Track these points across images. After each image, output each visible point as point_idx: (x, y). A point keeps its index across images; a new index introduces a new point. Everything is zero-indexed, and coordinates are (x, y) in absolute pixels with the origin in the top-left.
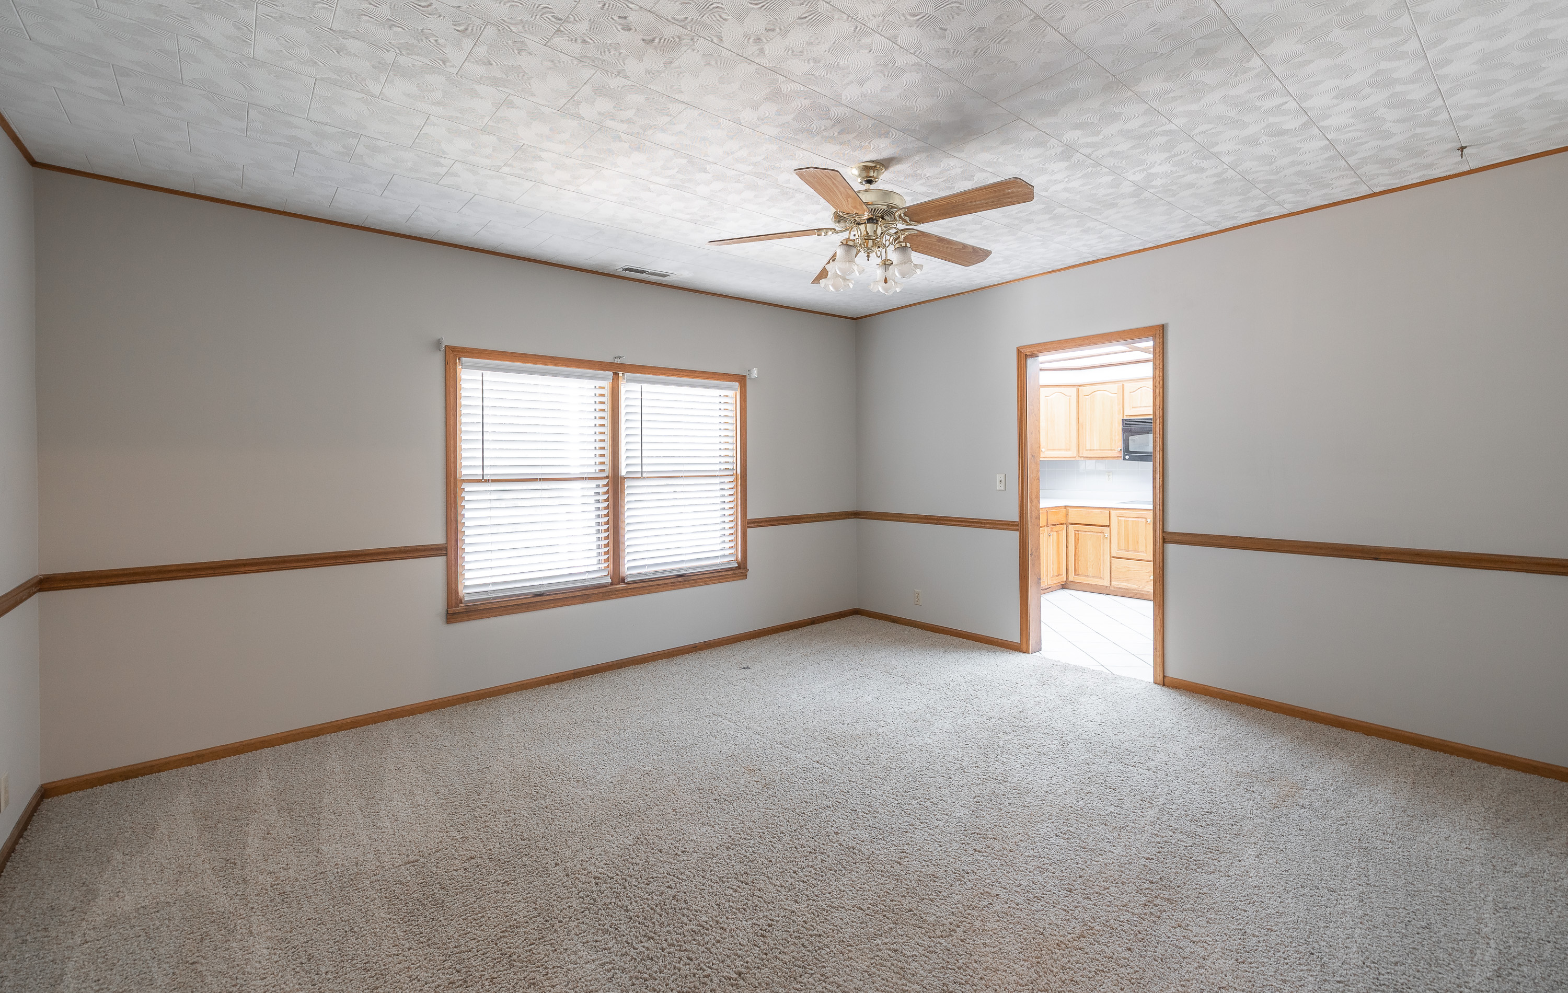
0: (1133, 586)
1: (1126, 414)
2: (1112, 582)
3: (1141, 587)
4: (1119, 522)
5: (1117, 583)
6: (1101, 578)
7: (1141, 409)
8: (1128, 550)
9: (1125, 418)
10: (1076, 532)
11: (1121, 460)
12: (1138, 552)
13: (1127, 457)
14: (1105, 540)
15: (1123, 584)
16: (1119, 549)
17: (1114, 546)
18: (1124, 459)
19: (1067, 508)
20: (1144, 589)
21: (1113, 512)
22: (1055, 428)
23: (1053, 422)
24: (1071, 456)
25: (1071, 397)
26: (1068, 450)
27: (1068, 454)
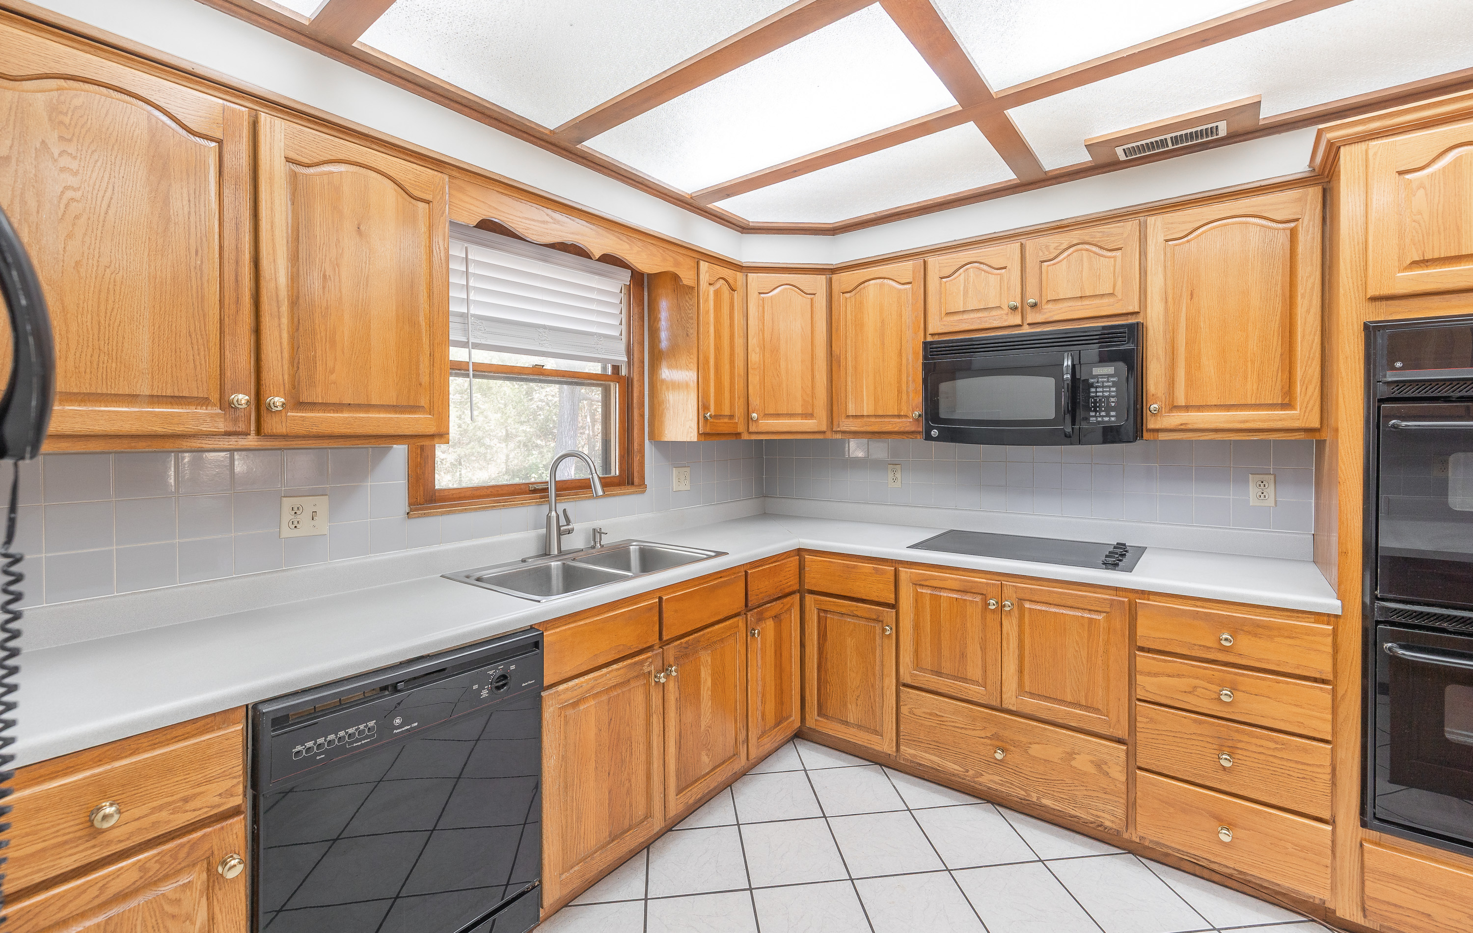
0: (952, 767)
1: (931, 330)
2: (902, 748)
3: (971, 773)
4: (918, 598)
5: (912, 752)
6: (876, 732)
7: (965, 316)
8: (939, 673)
9: (929, 339)
10: (822, 614)
11: (920, 440)
12: (965, 680)
13: (935, 433)
14: (886, 641)
15: (927, 756)
16: (918, 666)
17: (907, 658)
18: (928, 437)
19: (803, 553)
20: (980, 779)
21: (904, 572)
22: (782, 366)
23: (777, 351)
24: (816, 430)
25: (814, 294)
26: (809, 415)
27: (809, 424)
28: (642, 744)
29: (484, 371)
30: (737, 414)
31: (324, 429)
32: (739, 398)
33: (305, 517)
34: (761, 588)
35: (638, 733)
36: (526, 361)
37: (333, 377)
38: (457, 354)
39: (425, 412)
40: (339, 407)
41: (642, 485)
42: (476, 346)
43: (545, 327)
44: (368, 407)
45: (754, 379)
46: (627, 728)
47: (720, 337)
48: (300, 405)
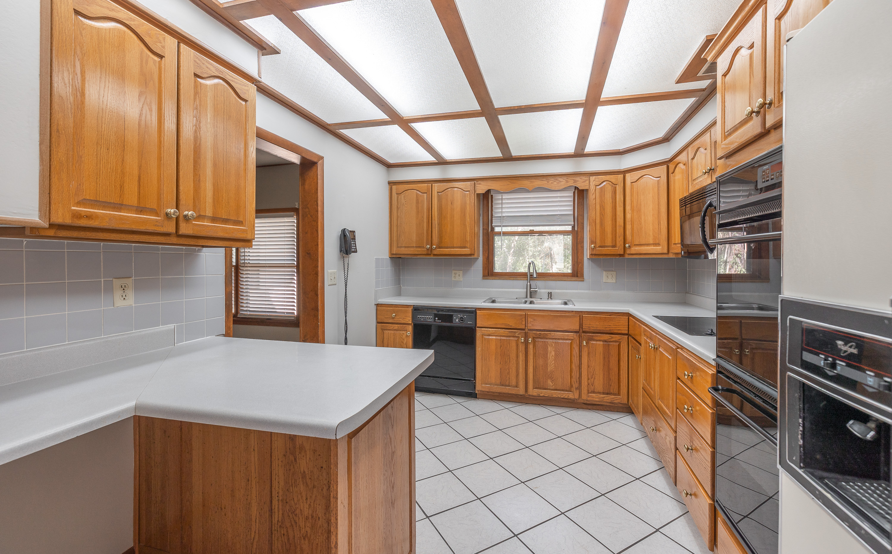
1: (690, 191)
7: (697, 181)
13: (683, 253)
22: (642, 219)
23: (640, 211)
24: (661, 252)
25: (660, 177)
26: (658, 244)
27: (658, 249)
28: (514, 360)
29: (505, 234)
30: (618, 245)
31: (444, 253)
32: (619, 237)
33: (457, 275)
34: (590, 324)
35: (513, 355)
36: (527, 229)
37: (446, 240)
38: (497, 229)
39: (468, 248)
40: (447, 248)
41: (582, 276)
42: (504, 226)
43: (533, 216)
44: (454, 247)
45: (628, 227)
46: (508, 352)
47: (604, 209)
48: (440, 248)
